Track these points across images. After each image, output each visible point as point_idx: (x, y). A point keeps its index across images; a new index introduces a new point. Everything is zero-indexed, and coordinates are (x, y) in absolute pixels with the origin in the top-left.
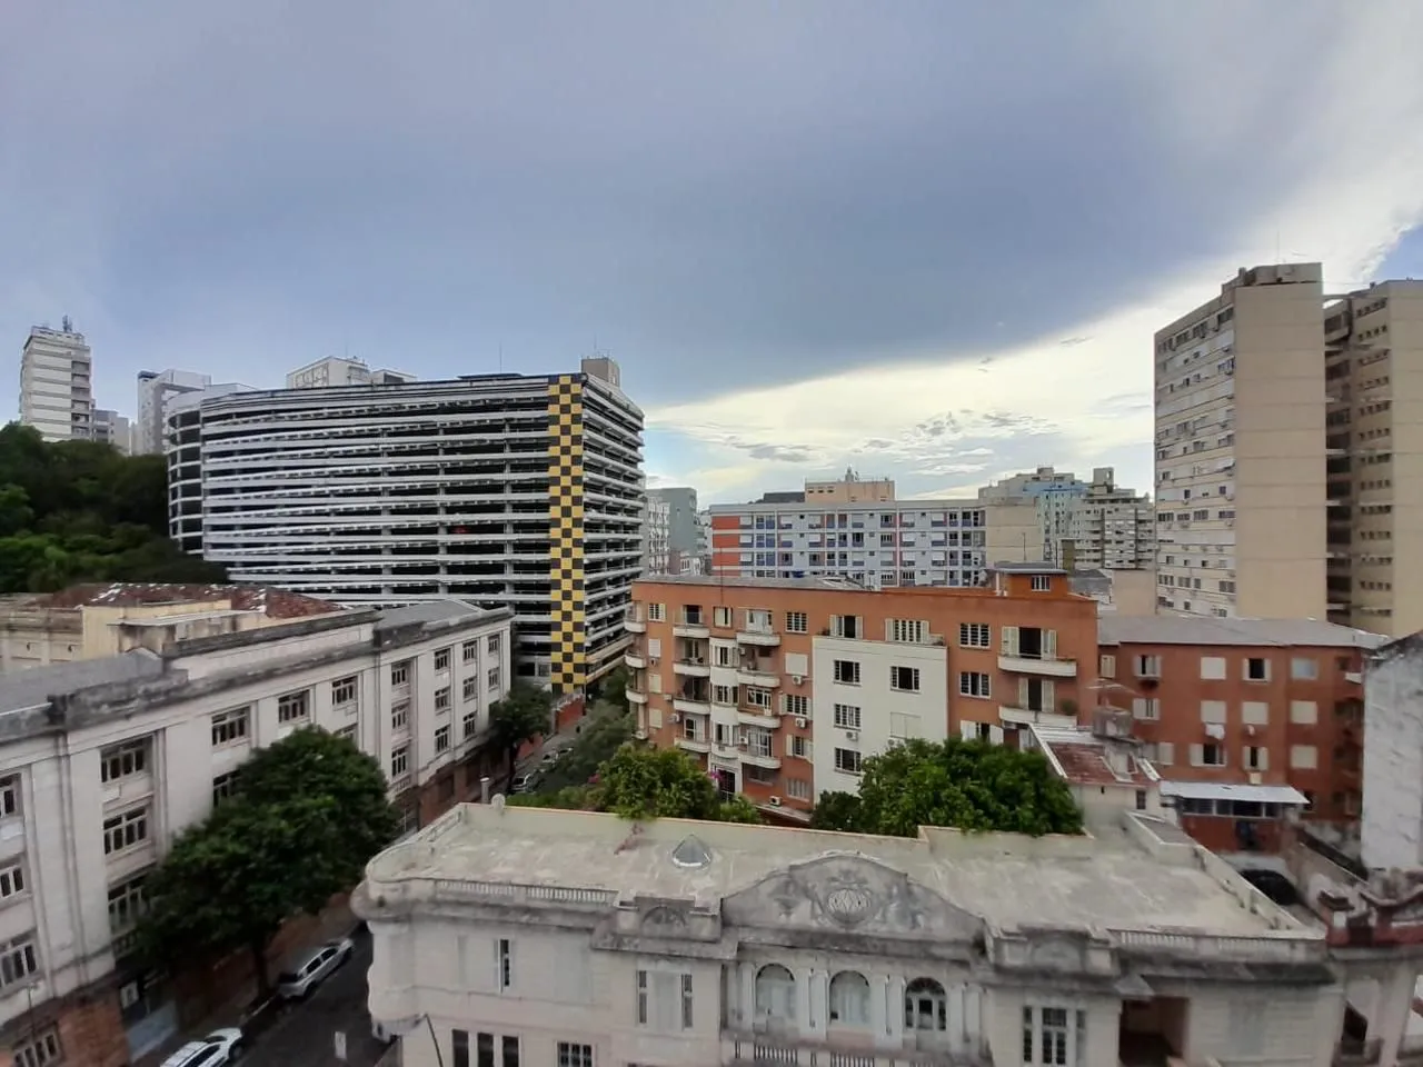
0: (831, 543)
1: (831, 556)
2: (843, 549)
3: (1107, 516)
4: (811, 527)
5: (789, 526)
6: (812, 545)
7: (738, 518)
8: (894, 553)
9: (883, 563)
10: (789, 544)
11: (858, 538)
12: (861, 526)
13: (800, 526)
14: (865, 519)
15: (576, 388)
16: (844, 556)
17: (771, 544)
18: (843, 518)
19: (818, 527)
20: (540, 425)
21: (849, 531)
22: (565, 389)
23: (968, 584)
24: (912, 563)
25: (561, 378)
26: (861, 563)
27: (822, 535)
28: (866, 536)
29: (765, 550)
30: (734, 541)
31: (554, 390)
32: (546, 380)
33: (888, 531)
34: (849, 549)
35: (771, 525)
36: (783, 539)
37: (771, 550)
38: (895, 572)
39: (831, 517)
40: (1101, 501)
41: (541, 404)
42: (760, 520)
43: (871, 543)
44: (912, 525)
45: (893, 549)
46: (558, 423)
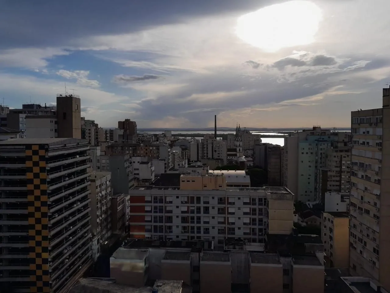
0: (193, 212)
1: (193, 218)
2: (198, 215)
3: (343, 159)
4: (182, 203)
5: (171, 202)
6: (183, 212)
7: (144, 197)
8: (225, 218)
9: (219, 223)
10: (171, 212)
11: (206, 210)
12: (208, 203)
13: (177, 202)
14: (210, 200)
15: (42, 153)
16: (199, 218)
17: (161, 211)
18: (199, 199)
19: (186, 203)
20: (22, 172)
21: (202, 205)
22: (35, 153)
23: (262, 235)
24: (233, 223)
25: (33, 146)
26: (208, 223)
27: (188, 207)
28: (210, 209)
29: (158, 214)
30: (142, 209)
31: (29, 153)
32: (24, 147)
33: (222, 206)
34: (202, 214)
35: (161, 201)
36: (168, 209)
37: (161, 214)
38: (225, 227)
39: (192, 198)
40: (341, 151)
41: (22, 160)
42: (155, 198)
43: (213, 212)
44: (234, 203)
45: (223, 215)
46: (32, 172)
